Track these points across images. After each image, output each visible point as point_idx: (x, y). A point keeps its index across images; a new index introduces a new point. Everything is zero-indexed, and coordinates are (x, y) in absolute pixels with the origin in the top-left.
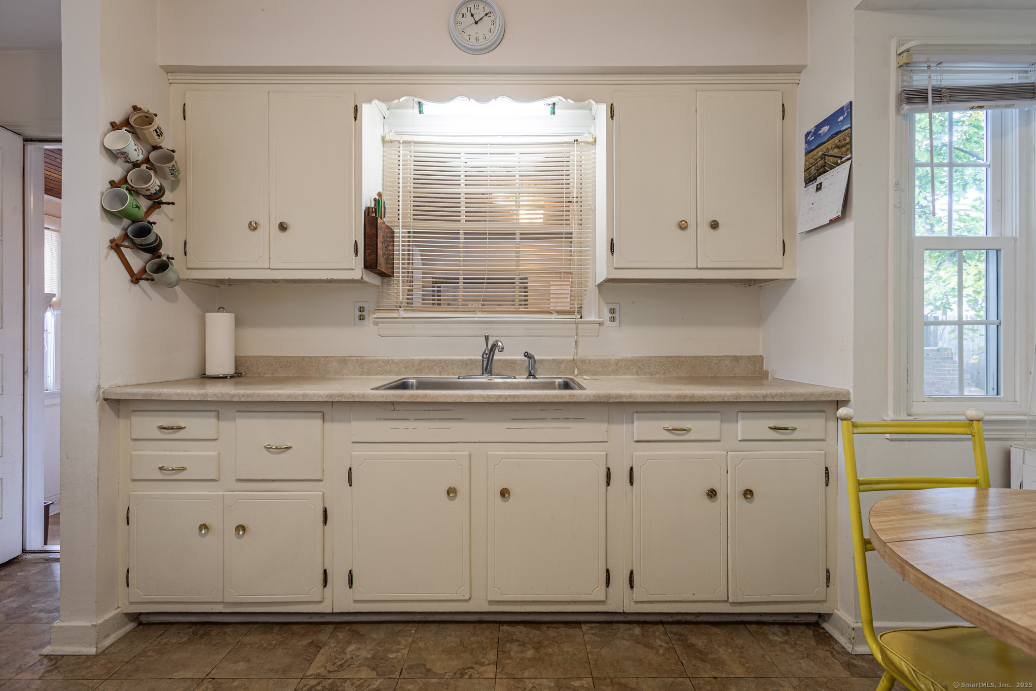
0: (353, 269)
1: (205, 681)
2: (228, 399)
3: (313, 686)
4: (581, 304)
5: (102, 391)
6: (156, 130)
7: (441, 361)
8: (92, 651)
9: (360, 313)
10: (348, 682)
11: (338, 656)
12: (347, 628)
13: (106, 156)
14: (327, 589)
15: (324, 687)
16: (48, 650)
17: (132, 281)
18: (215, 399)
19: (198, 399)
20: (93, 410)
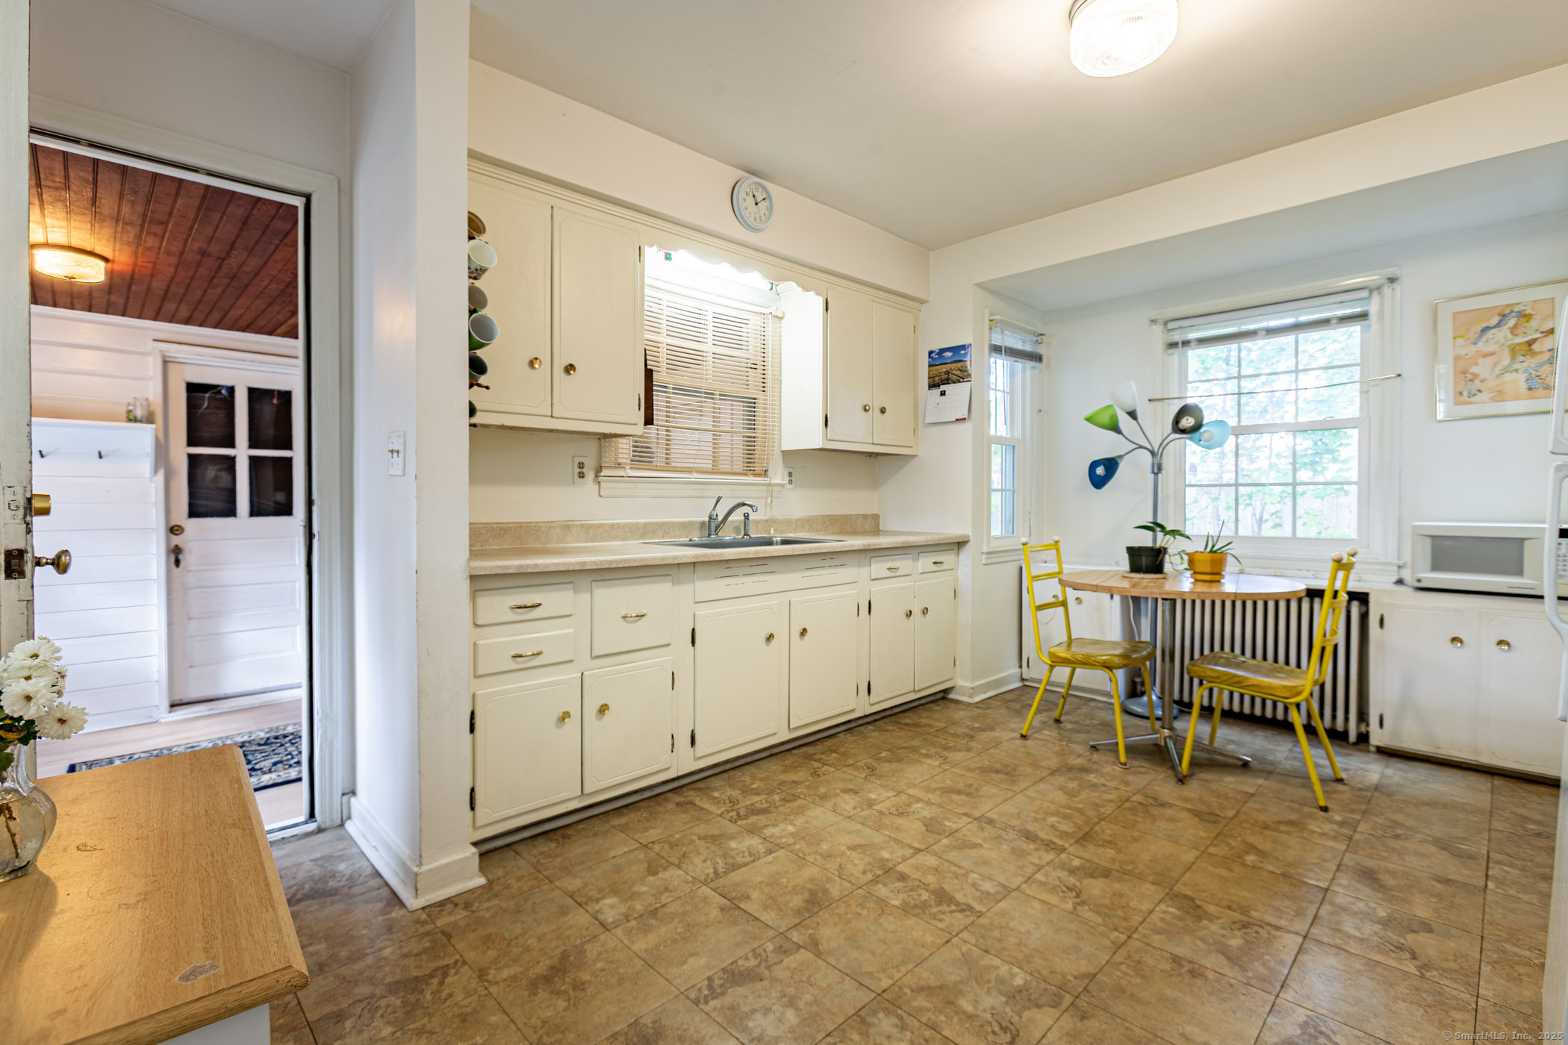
0: (636, 425)
4: (767, 467)
9: (579, 470)
14: (674, 754)
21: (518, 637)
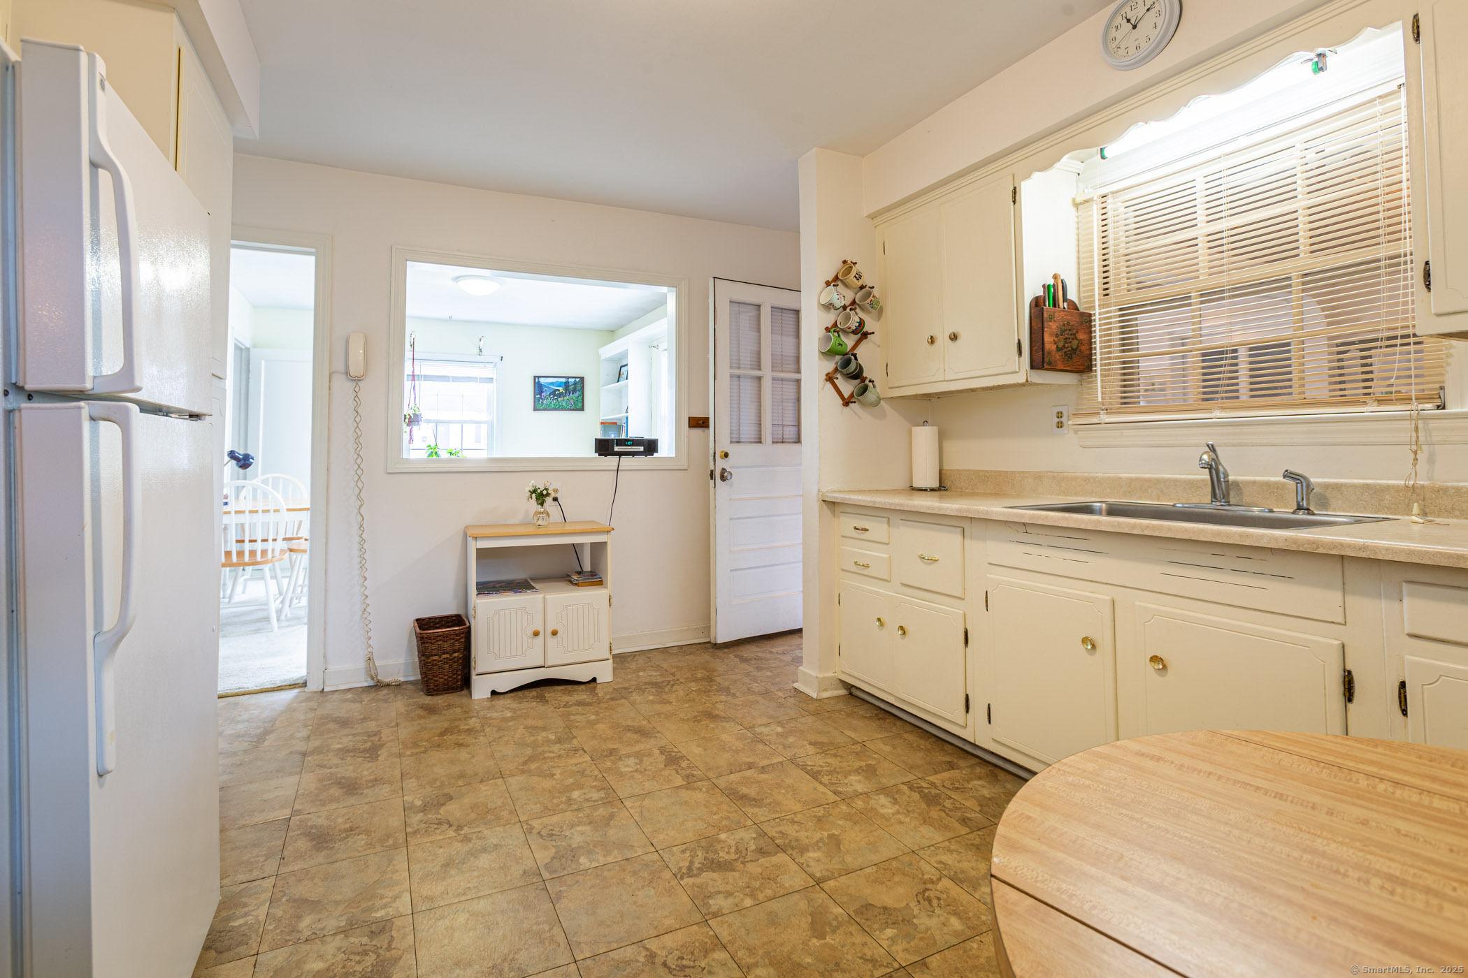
0: (1016, 372)
1: (859, 744)
2: (888, 507)
3: (922, 787)
4: (1443, 382)
5: (821, 493)
6: (855, 277)
7: (1158, 481)
8: (814, 696)
9: (1058, 420)
10: (951, 801)
11: (961, 781)
12: (990, 768)
13: (823, 309)
14: (969, 715)
15: (930, 792)
16: (796, 685)
17: (844, 405)
18: (880, 506)
19: (870, 505)
20: (815, 506)
21: (866, 552)
